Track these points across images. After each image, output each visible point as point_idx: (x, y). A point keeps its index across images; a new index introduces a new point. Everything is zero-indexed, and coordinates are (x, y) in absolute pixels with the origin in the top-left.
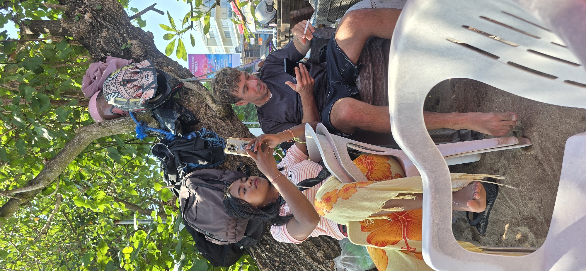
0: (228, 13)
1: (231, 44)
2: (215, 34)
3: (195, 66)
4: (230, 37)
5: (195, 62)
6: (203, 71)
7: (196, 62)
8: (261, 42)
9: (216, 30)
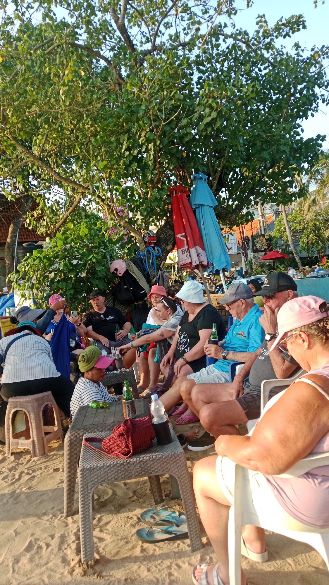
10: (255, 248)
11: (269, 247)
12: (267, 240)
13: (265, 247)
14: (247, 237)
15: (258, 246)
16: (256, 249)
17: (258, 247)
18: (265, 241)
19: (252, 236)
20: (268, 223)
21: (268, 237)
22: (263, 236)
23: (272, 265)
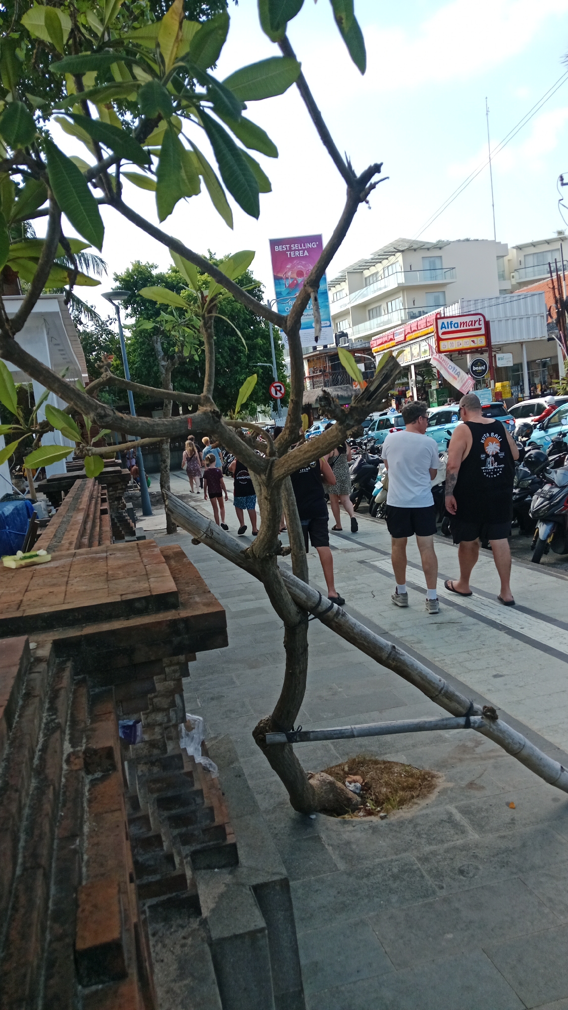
0: (416, 311)
1: (355, 323)
2: (371, 288)
3: (299, 250)
4: (370, 319)
5: (306, 251)
6: (290, 269)
7: (306, 253)
8: (358, 387)
9: (380, 289)
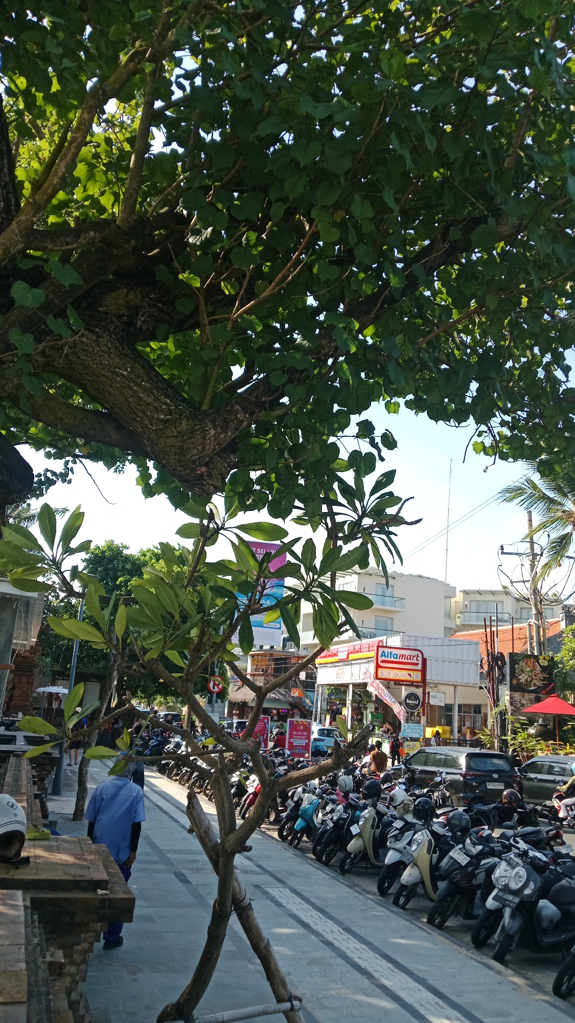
8: (296, 694)
10: (514, 682)
11: (546, 686)
12: (544, 669)
13: (539, 683)
14: (502, 654)
15: (523, 678)
16: (519, 684)
17: (523, 680)
18: (538, 669)
19: (512, 655)
20: (550, 634)
21: (546, 664)
22: (536, 658)
23: (550, 726)
